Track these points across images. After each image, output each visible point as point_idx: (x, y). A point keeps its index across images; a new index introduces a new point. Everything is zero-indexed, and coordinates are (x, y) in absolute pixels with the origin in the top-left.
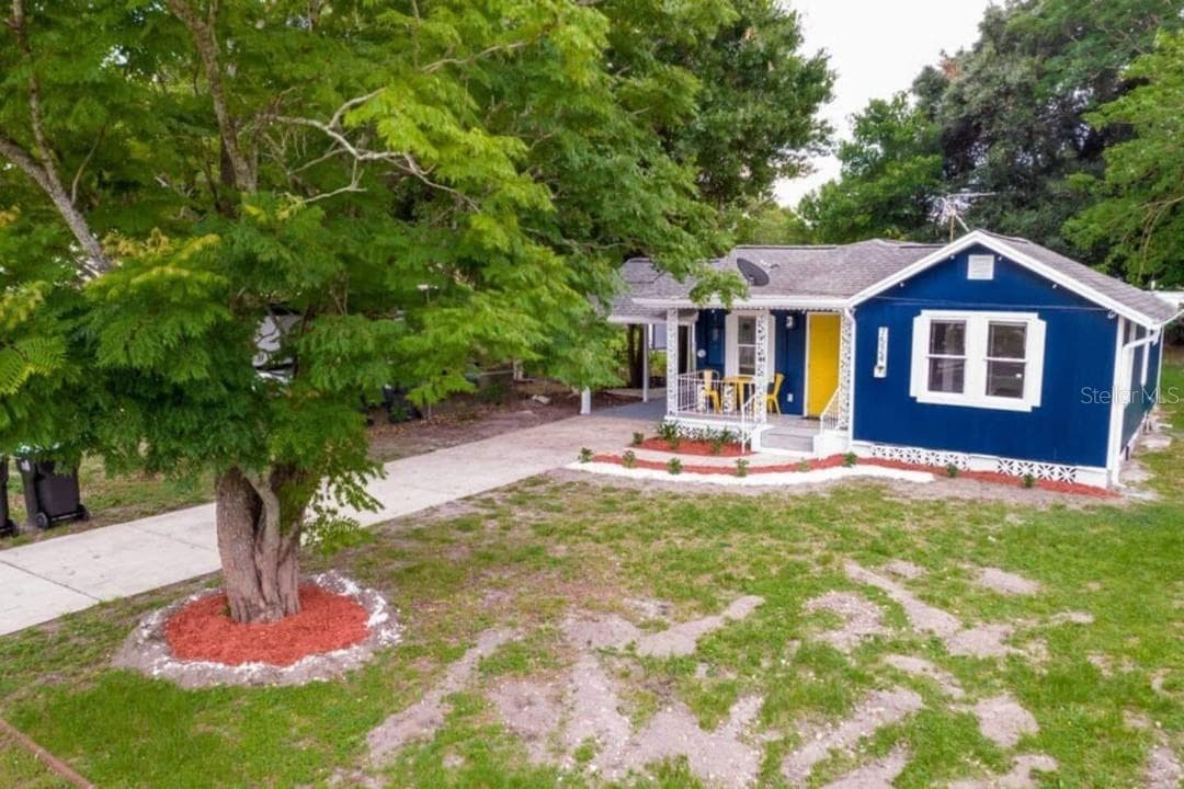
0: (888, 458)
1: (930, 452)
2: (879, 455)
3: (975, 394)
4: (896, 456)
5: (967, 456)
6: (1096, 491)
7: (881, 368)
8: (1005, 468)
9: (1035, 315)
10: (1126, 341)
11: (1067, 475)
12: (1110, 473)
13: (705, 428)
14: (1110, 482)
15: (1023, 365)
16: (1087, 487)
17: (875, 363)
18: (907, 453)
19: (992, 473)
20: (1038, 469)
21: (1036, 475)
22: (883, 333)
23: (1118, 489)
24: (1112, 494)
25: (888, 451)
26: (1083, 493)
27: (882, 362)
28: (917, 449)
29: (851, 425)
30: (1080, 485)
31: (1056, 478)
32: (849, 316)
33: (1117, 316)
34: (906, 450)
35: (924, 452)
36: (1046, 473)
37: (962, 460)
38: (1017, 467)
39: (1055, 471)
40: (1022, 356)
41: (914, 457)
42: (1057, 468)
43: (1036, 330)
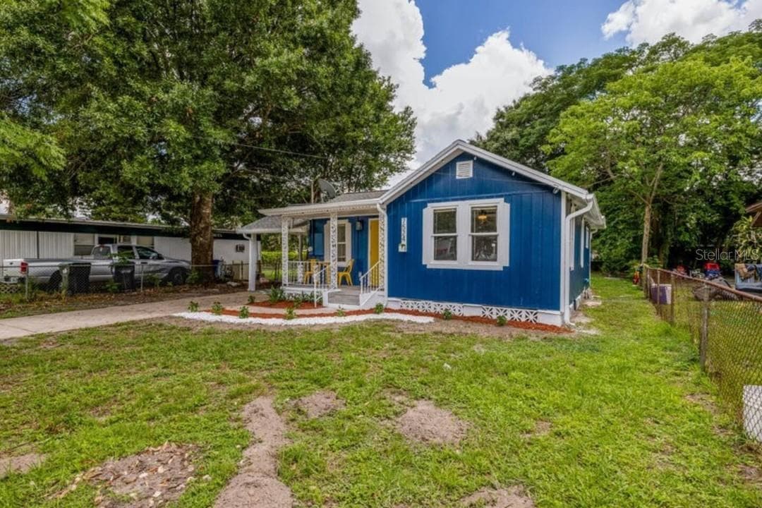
0: (410, 309)
1: (436, 303)
2: (404, 307)
3: (464, 260)
4: (415, 307)
5: (461, 305)
6: (553, 328)
7: (403, 245)
8: (487, 313)
9: (503, 199)
10: (568, 212)
11: (531, 317)
12: (562, 315)
13: (300, 293)
14: (563, 322)
15: (496, 236)
16: (546, 325)
17: (400, 242)
18: (422, 305)
19: (479, 317)
20: (510, 313)
21: (508, 318)
22: (404, 221)
23: (569, 326)
24: (565, 330)
25: (410, 304)
26: (543, 330)
27: (404, 242)
28: (429, 302)
29: (386, 287)
30: (541, 324)
31: (523, 319)
32: (383, 213)
33: (560, 192)
34: (421, 303)
35: (433, 304)
36: (516, 316)
37: (457, 308)
38: (495, 312)
39: (522, 315)
40: (495, 230)
41: (426, 307)
42: (524, 312)
43: (503, 210)
